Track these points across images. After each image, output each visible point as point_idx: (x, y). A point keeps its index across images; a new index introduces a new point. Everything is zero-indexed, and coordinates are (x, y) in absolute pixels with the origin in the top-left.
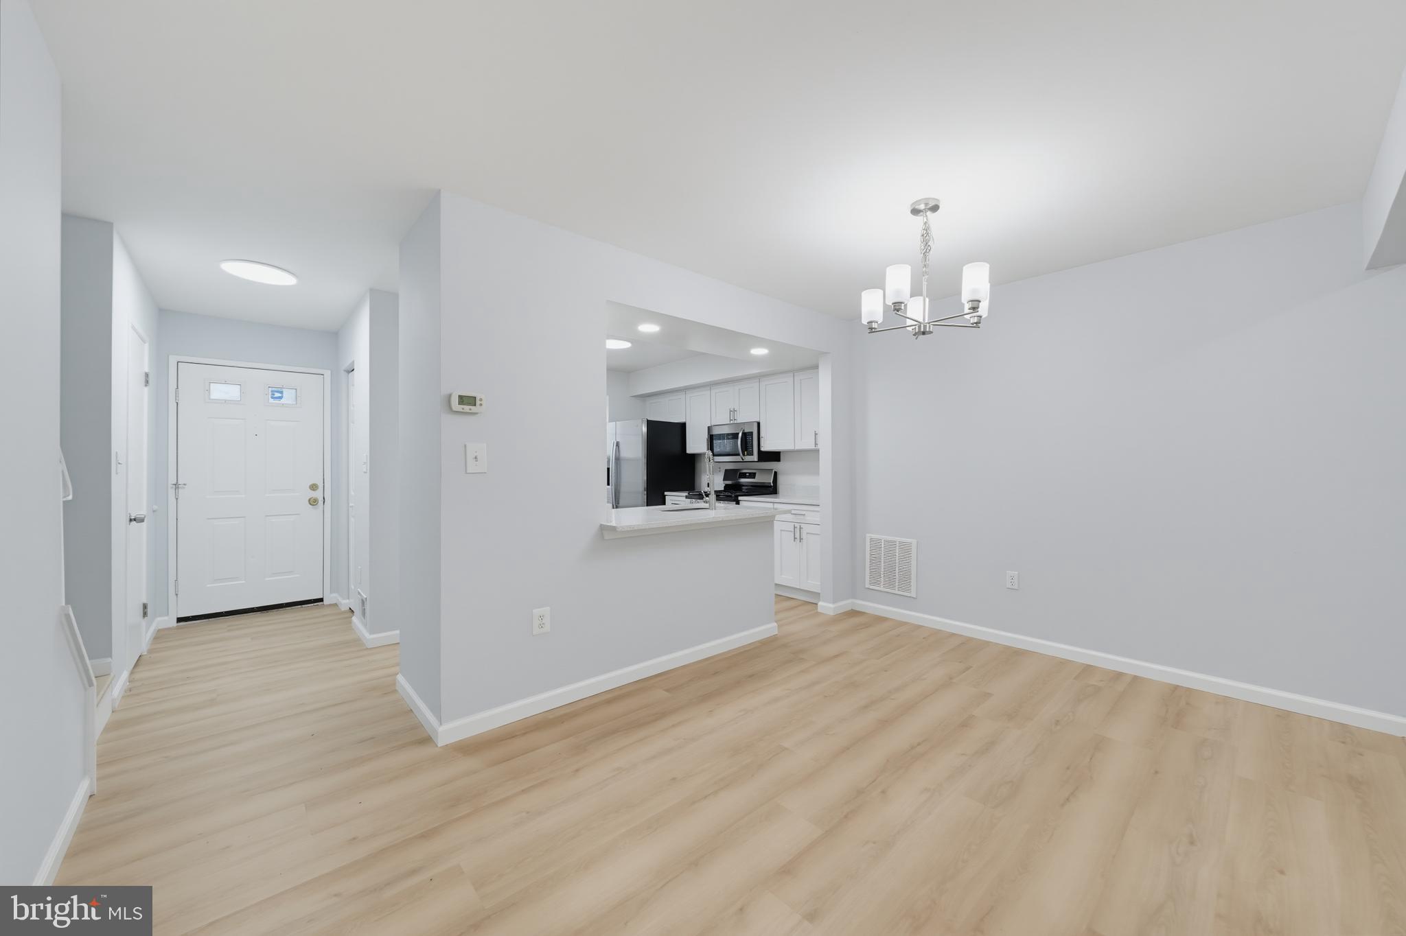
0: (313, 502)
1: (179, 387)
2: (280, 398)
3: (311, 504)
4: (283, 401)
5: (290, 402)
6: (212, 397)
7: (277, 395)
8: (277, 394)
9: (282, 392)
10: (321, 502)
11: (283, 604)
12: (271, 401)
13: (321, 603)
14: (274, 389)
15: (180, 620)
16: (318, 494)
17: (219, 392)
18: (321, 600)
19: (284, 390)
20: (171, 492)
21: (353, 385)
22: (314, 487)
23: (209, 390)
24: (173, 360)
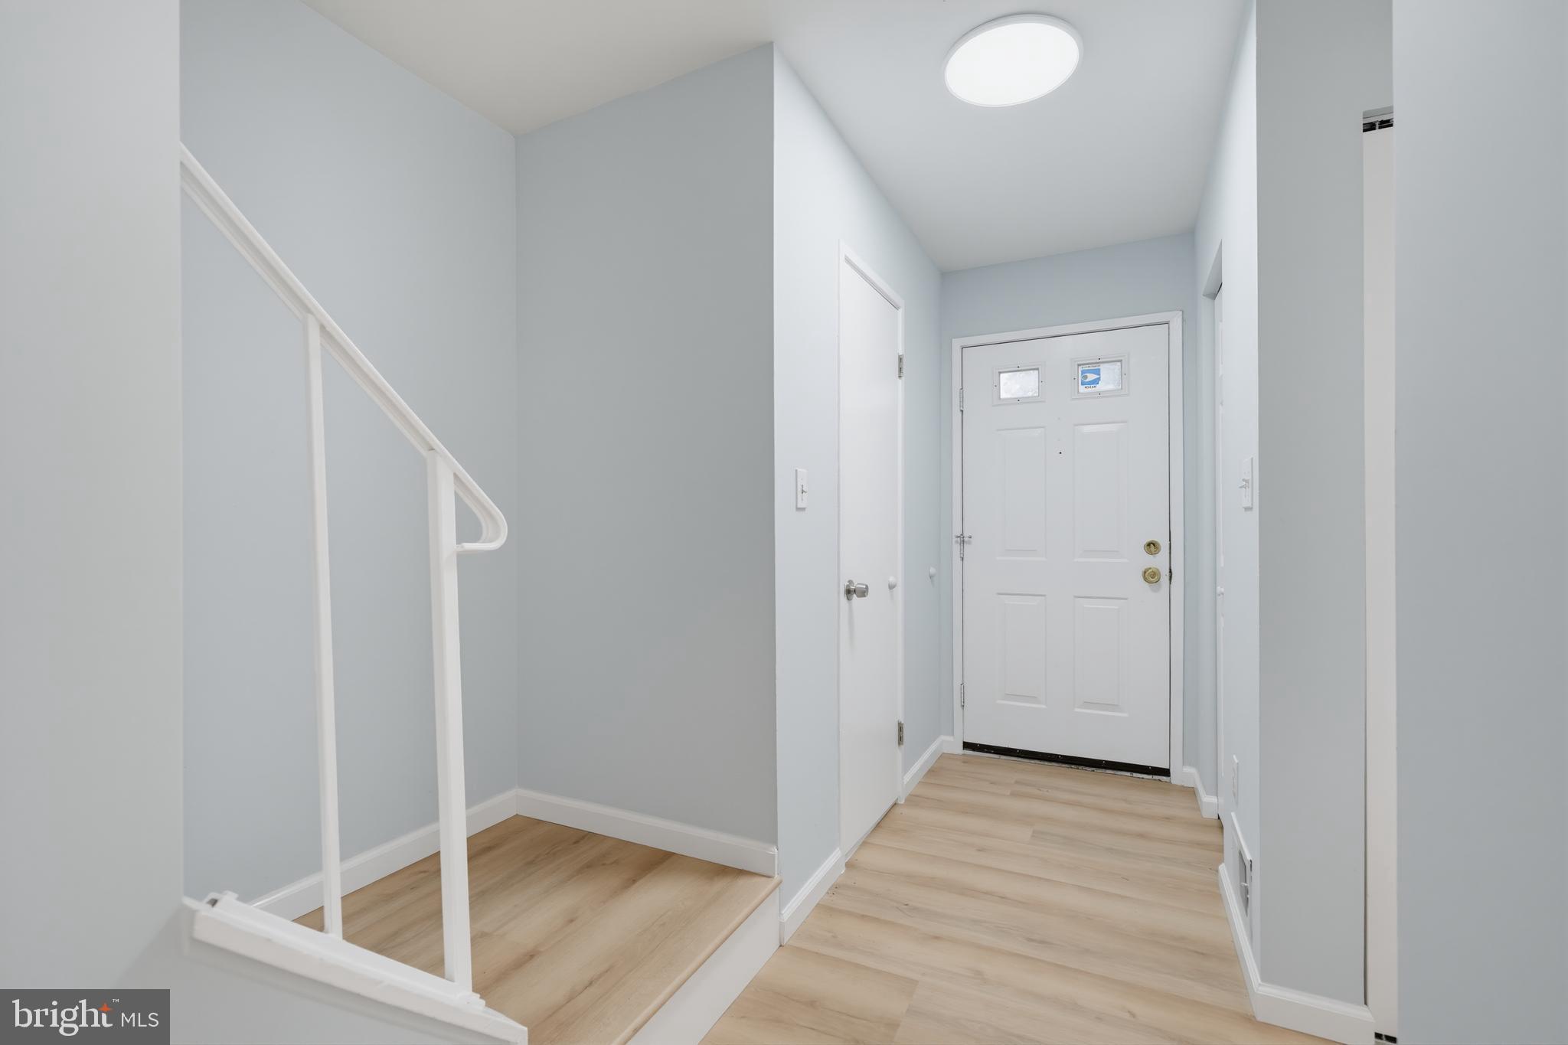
0: (1151, 576)
1: (964, 386)
2: (1096, 382)
3: (1145, 579)
4: (1100, 387)
5: (1111, 387)
6: (1003, 395)
7: (1091, 377)
8: (1089, 373)
9: (1097, 372)
10: (1165, 578)
11: (1101, 761)
12: (1082, 389)
13: (1164, 778)
14: (1086, 368)
15: (967, 746)
16: (1159, 562)
17: (1012, 385)
18: (1165, 772)
19: (1102, 367)
20: (956, 548)
21: (1221, 321)
22: (1152, 546)
23: (998, 386)
24: (957, 344)
